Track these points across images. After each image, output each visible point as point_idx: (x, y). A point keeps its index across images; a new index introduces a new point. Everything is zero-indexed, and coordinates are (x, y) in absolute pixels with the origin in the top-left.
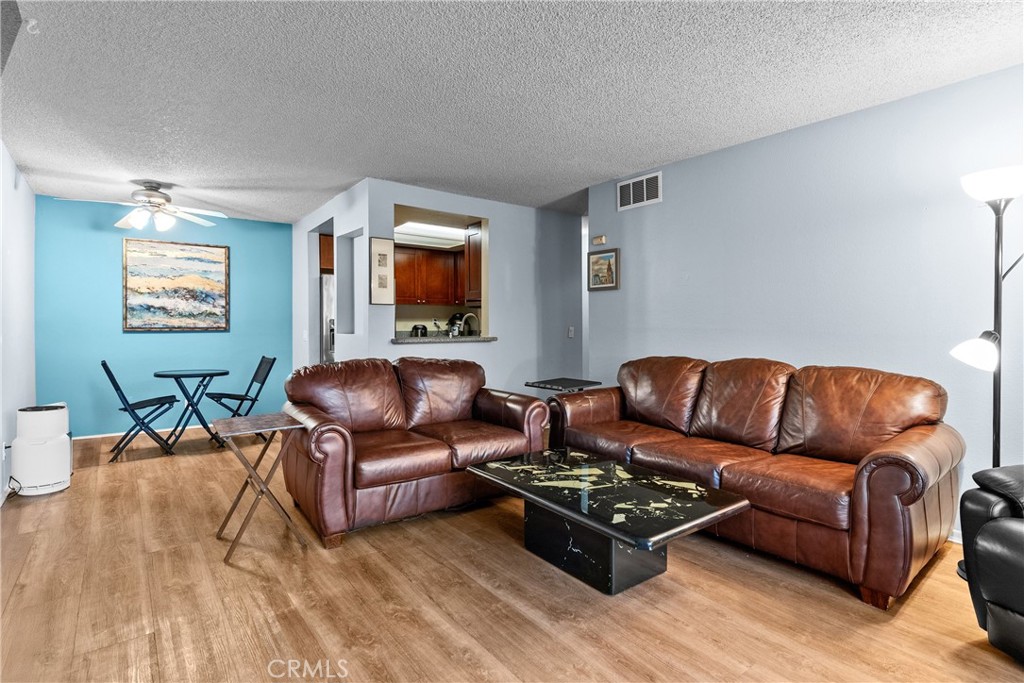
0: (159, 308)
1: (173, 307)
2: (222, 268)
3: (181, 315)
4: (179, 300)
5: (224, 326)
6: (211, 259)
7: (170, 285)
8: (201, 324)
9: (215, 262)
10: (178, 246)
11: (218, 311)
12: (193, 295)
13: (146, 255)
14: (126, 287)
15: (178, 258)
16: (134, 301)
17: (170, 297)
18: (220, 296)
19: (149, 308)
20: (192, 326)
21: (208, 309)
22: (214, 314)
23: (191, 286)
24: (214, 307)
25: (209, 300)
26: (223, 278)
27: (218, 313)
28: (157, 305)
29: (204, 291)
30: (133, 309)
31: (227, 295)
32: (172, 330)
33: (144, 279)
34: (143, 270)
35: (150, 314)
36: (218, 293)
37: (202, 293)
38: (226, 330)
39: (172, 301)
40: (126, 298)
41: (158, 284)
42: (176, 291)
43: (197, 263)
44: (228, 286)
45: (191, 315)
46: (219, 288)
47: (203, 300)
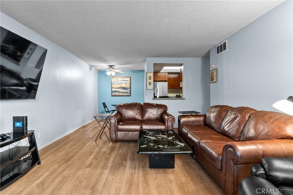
1: (120, 91)
2: (129, 82)
3: (121, 93)
6: (127, 80)
7: (119, 86)
8: (125, 95)
10: (121, 78)
11: (128, 92)
12: (124, 88)
13: (115, 80)
14: (112, 87)
15: (121, 80)
16: (113, 90)
17: (119, 89)
18: (129, 88)
19: (116, 91)
20: (123, 95)
21: (126, 91)
23: (123, 86)
25: (127, 89)
26: (129, 84)
29: (126, 87)
30: (113, 91)
31: (130, 88)
32: (120, 96)
33: (115, 85)
34: (115, 83)
38: (130, 96)
39: (120, 89)
40: (112, 89)
41: (117, 86)
42: (120, 88)
43: (124, 81)
44: (130, 86)
45: (123, 93)
46: (129, 86)
47: (125, 89)
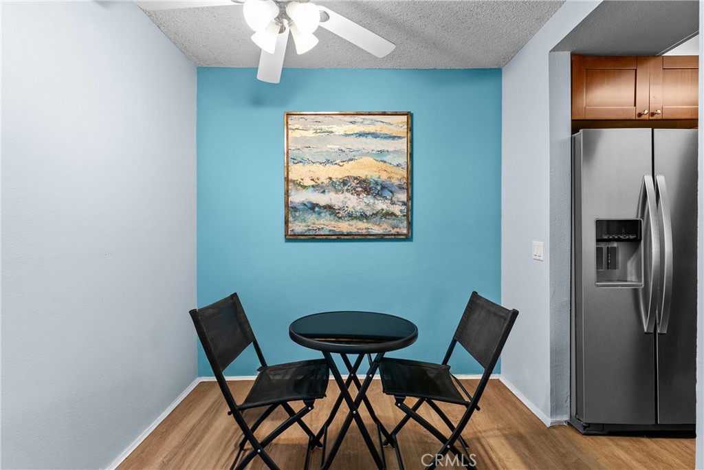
0: (325, 207)
1: (341, 205)
2: (402, 145)
3: (351, 216)
4: (348, 195)
5: (405, 231)
6: (389, 132)
7: (337, 173)
8: (376, 230)
9: (393, 138)
10: (348, 118)
11: (397, 209)
12: (366, 187)
13: (310, 134)
14: (287, 180)
15: (346, 135)
16: (298, 197)
17: (337, 191)
18: (400, 187)
19: (313, 207)
20: (364, 232)
21: (384, 207)
22: (393, 214)
23: (362, 174)
24: (393, 203)
25: (387, 193)
26: (403, 160)
27: (398, 213)
28: (322, 203)
29: (380, 181)
30: (295, 209)
31: (409, 186)
32: (340, 237)
33: (308, 167)
34: (307, 154)
35: (314, 215)
36: (397, 182)
37: (377, 183)
38: (408, 238)
39: (341, 197)
40: (287, 194)
41: (324, 173)
42: (344, 183)
43: (370, 140)
44: (410, 172)
45: (363, 217)
46: (399, 175)
47: (378, 195)
